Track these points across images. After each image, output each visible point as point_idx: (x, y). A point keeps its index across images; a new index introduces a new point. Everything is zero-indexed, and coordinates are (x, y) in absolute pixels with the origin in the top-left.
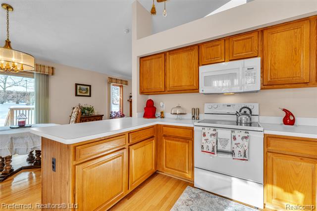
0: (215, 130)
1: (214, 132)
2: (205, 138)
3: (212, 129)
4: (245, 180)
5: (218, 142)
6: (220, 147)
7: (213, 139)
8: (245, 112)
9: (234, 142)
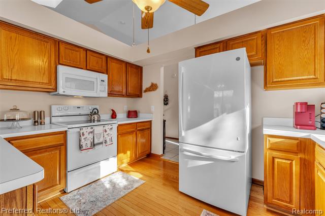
0: (92, 128)
1: (92, 130)
2: (84, 137)
3: (89, 128)
4: (107, 159)
5: (95, 137)
6: (96, 142)
7: (91, 136)
8: (95, 112)
9: (105, 134)
